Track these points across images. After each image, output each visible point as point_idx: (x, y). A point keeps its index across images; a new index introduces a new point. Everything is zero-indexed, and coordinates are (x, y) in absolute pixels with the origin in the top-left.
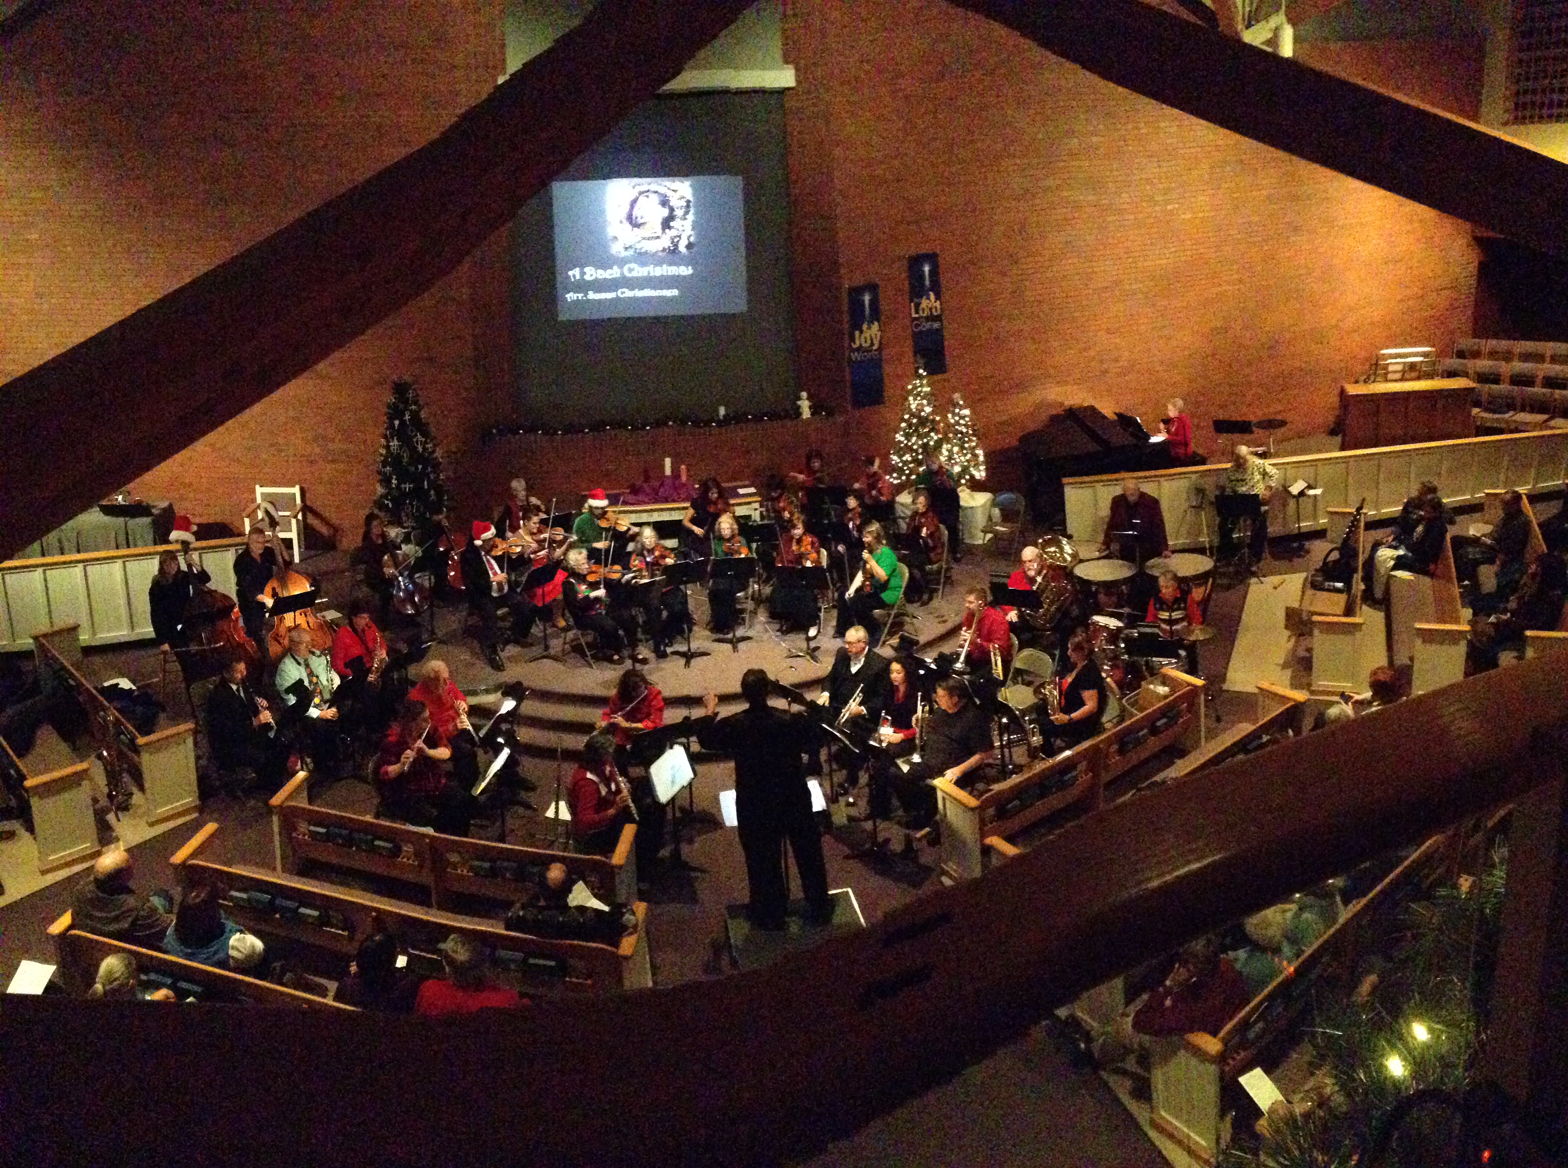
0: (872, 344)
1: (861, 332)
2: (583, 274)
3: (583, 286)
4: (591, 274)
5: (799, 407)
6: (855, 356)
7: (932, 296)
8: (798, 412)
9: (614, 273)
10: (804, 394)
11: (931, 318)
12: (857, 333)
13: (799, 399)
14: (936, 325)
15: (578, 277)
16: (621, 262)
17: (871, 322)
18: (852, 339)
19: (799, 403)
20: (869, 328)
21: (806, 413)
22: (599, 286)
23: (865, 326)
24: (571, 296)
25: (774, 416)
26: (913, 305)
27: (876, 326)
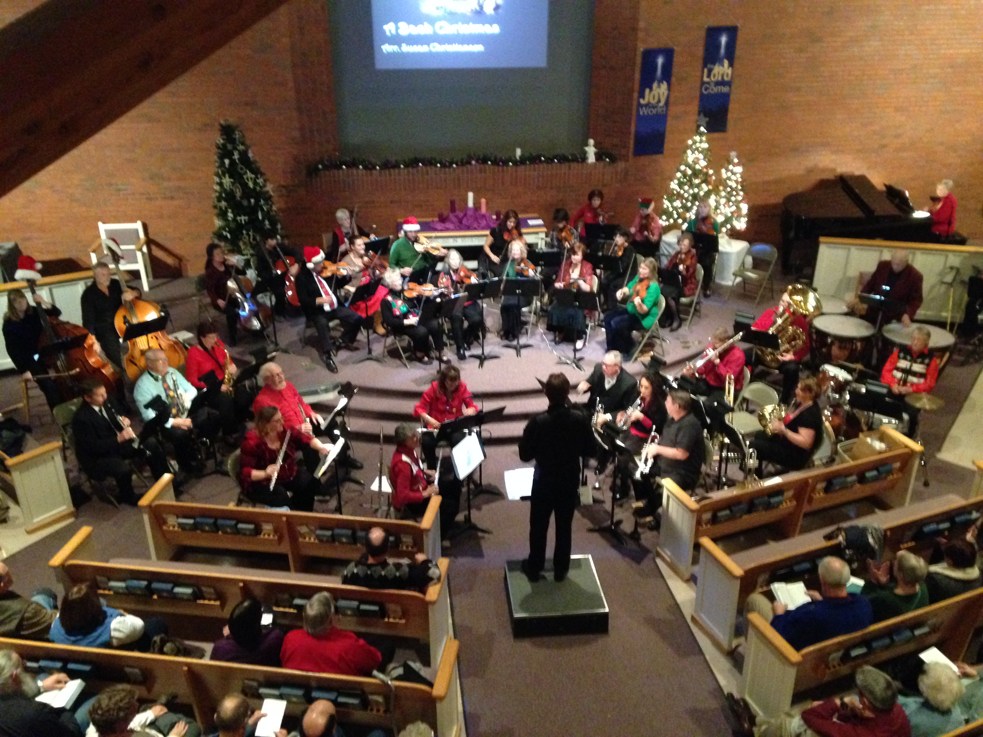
0: (659, 101)
1: (651, 89)
2: (397, 28)
3: (397, 40)
4: (405, 29)
5: (585, 153)
6: (643, 111)
7: (726, 63)
8: (584, 158)
9: (424, 29)
10: (591, 142)
11: (722, 83)
12: (647, 91)
13: (587, 145)
14: (725, 89)
15: (394, 32)
16: (432, 21)
17: (660, 82)
18: (642, 95)
19: (587, 149)
20: (659, 86)
21: (591, 159)
22: (412, 40)
23: (655, 85)
24: (387, 48)
25: (563, 159)
26: (706, 70)
27: (664, 86)
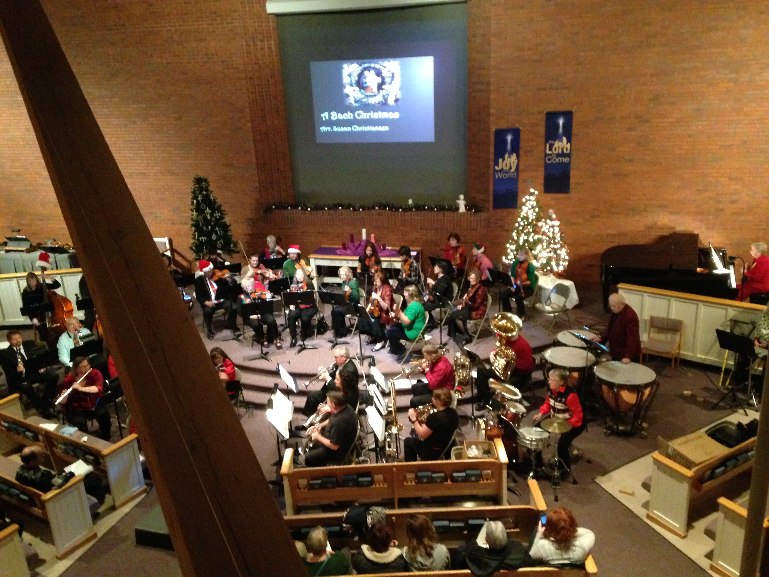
0: (511, 168)
1: (503, 160)
2: (330, 116)
3: (330, 123)
4: (335, 116)
6: (499, 175)
7: (565, 139)
9: (349, 116)
11: (563, 155)
14: (566, 160)
15: (327, 118)
16: (353, 110)
17: (510, 154)
18: (497, 163)
20: (510, 157)
22: (340, 123)
23: (506, 156)
24: (323, 129)
25: (441, 209)
26: (548, 145)
27: (514, 156)
